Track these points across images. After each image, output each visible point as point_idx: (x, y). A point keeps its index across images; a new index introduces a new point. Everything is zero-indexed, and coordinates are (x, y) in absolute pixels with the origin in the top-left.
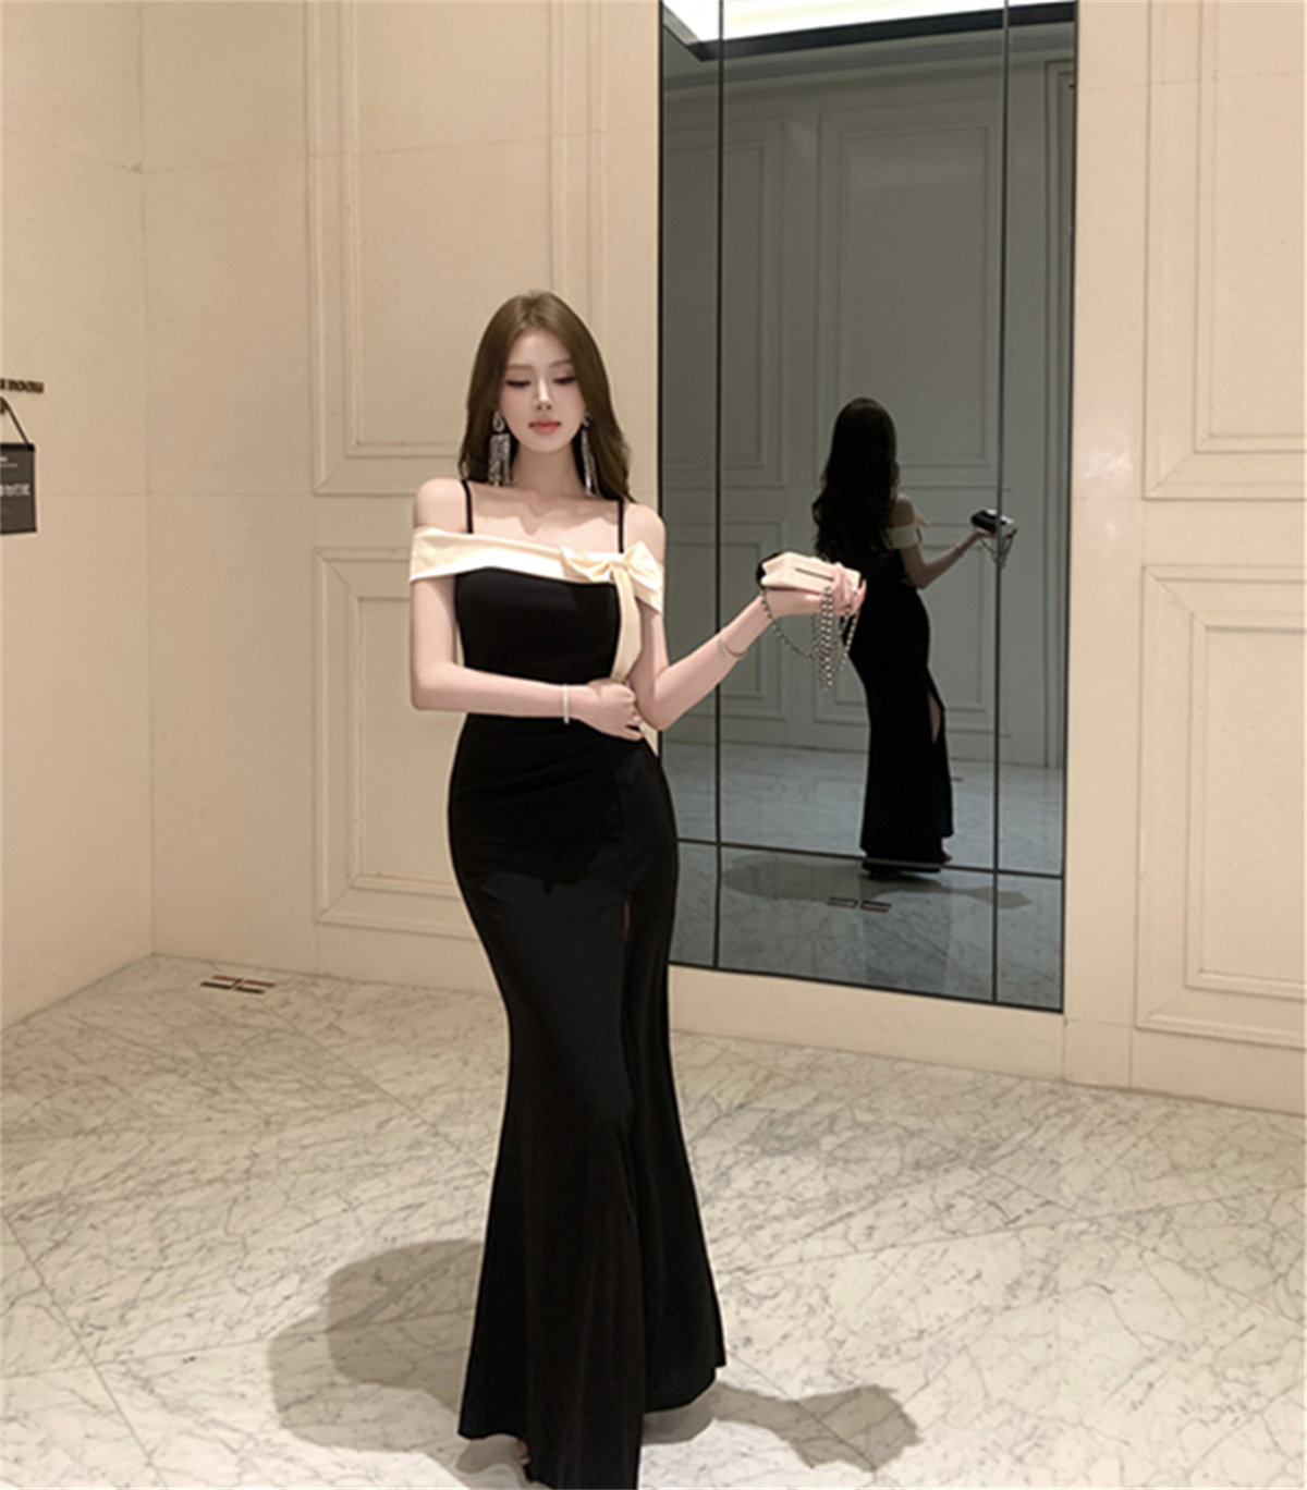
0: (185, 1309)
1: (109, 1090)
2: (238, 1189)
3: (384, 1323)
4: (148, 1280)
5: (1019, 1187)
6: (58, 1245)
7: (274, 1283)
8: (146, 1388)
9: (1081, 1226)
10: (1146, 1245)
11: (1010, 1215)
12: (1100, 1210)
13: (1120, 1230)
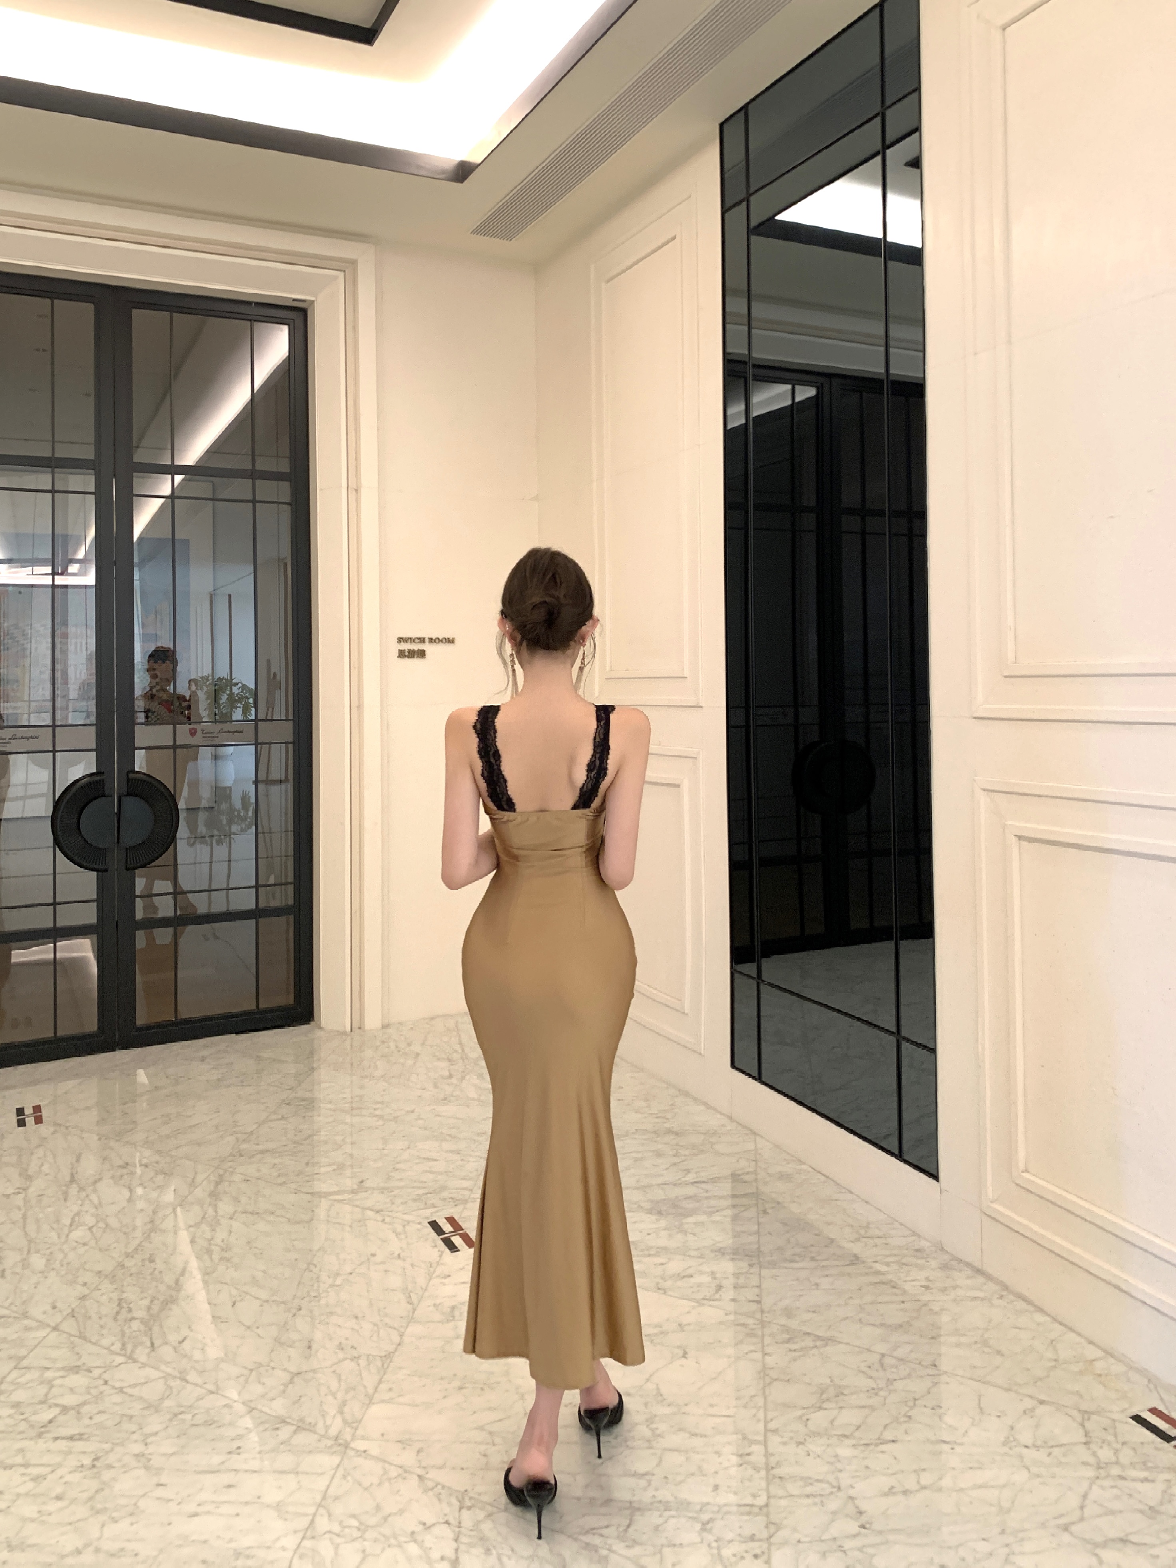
0: (277, 1161)
1: (410, 1062)
3: (330, 1200)
4: (286, 1145)
5: (759, 1287)
6: (283, 1118)
8: (217, 1184)
9: (750, 1322)
10: (768, 1350)
11: (717, 1296)
12: (783, 1321)
13: (770, 1335)
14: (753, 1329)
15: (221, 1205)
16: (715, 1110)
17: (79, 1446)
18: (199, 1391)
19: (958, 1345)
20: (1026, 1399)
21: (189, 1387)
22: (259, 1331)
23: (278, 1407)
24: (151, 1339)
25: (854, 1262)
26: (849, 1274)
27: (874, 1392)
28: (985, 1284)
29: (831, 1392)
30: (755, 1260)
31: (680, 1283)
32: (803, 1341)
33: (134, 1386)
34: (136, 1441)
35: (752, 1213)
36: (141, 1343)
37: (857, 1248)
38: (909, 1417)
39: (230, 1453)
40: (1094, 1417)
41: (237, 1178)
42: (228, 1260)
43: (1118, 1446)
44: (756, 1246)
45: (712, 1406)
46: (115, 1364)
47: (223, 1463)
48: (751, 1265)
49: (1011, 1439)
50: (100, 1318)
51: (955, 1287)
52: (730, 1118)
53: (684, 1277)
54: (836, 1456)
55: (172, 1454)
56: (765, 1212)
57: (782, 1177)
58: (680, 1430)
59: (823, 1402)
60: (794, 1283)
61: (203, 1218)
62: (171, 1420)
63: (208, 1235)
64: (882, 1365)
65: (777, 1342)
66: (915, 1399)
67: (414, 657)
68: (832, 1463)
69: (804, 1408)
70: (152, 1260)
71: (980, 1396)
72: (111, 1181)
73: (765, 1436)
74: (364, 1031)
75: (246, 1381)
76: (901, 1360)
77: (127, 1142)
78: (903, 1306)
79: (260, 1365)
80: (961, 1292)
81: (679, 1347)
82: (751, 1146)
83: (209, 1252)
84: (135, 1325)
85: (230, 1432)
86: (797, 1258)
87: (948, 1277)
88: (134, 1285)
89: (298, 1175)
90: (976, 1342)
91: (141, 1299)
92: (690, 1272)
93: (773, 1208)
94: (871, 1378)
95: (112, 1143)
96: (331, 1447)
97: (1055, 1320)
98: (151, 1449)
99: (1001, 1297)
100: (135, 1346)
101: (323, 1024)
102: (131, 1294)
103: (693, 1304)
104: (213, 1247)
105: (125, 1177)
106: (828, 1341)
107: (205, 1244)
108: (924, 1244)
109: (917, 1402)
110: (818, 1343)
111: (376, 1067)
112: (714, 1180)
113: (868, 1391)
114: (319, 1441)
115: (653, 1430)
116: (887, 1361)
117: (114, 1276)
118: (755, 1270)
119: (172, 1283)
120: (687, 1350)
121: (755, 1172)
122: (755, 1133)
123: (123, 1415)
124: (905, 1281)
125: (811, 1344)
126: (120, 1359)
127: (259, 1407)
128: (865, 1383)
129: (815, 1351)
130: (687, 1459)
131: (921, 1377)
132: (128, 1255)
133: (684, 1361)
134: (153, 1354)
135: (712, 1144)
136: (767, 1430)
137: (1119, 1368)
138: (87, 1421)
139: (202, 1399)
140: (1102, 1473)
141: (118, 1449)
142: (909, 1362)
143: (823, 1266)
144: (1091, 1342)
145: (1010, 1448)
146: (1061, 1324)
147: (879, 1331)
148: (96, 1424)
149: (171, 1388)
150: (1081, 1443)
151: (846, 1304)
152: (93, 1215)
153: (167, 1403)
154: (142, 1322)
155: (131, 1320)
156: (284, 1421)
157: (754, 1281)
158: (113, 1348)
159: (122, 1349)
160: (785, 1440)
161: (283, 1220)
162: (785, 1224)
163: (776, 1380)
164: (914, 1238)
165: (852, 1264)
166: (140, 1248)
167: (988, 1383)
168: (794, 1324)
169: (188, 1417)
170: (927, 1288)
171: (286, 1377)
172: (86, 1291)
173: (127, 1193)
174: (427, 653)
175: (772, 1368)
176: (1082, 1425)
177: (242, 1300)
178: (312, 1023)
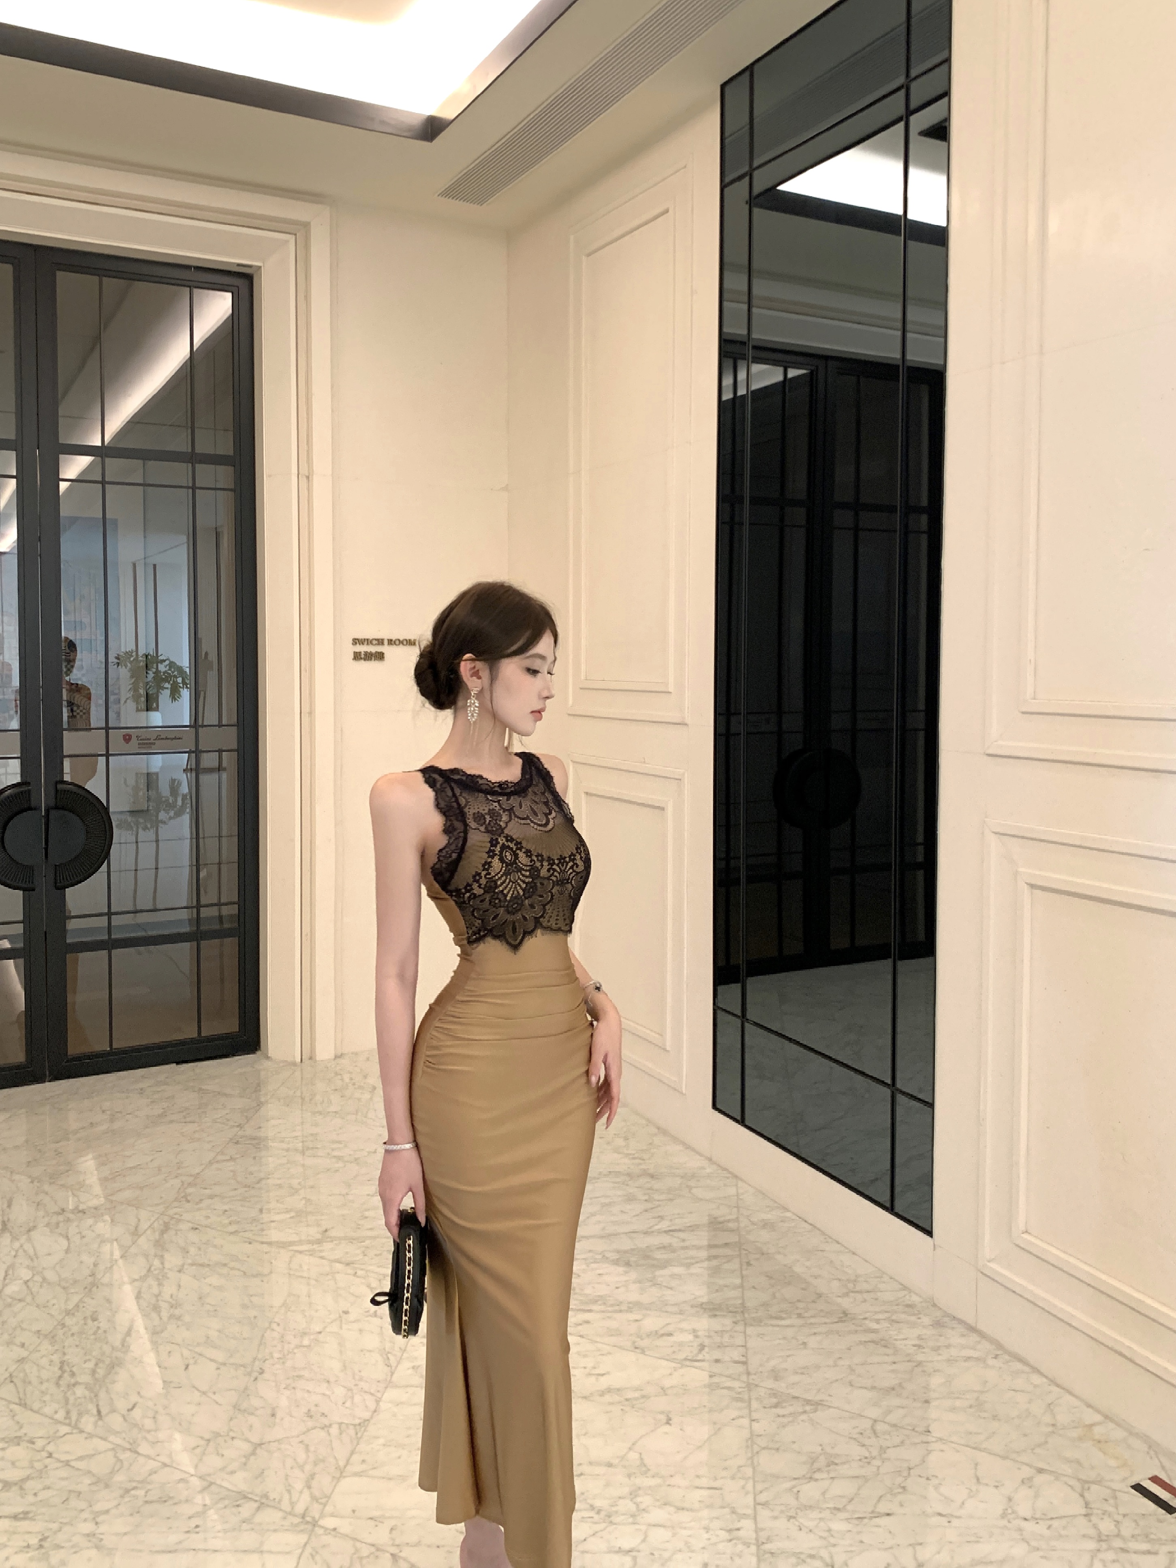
0: (226, 1207)
1: (367, 1096)
2: (340, 1164)
3: (290, 1251)
4: (235, 1189)
5: (744, 1346)
6: (231, 1159)
7: (278, 1213)
8: (163, 1232)
9: (736, 1384)
10: (755, 1415)
11: (700, 1357)
12: (770, 1384)
13: (757, 1399)
14: (739, 1393)
15: (167, 1256)
16: (693, 1150)
17: (24, 1525)
18: (152, 1464)
19: (953, 1409)
20: (1024, 1468)
21: (141, 1460)
22: (214, 1397)
23: (239, 1481)
24: (97, 1406)
25: (844, 1319)
26: (837, 1332)
27: (867, 1460)
28: (979, 1342)
29: (822, 1461)
30: (739, 1317)
31: (660, 1342)
32: (792, 1405)
33: (81, 1458)
34: (85, 1520)
35: (735, 1265)
36: (88, 1412)
37: (846, 1303)
38: (904, 1488)
39: (188, 1532)
40: (1094, 1487)
41: (183, 1226)
42: (179, 1318)
43: (1120, 1518)
44: (740, 1302)
45: (698, 1476)
46: (61, 1433)
47: (180, 1542)
48: (735, 1323)
49: (1010, 1511)
50: (41, 1383)
51: (948, 1347)
52: (710, 1159)
53: (663, 1335)
54: (829, 1530)
55: (125, 1534)
56: (748, 1264)
57: (766, 1225)
58: (665, 1504)
59: (814, 1472)
60: (781, 1342)
61: (149, 1270)
62: (122, 1497)
63: (155, 1290)
64: (875, 1432)
65: (765, 1407)
66: (910, 1469)
67: (371, 659)
68: (825, 1538)
69: (795, 1479)
70: (94, 1319)
71: (976, 1464)
72: (47, 1230)
73: (755, 1508)
74: (316, 1062)
75: (204, 1454)
76: (895, 1426)
77: (63, 1186)
78: (894, 1367)
79: (217, 1435)
80: (954, 1352)
81: (662, 1413)
82: (732, 1191)
83: (156, 1308)
84: (80, 1391)
85: (187, 1509)
86: (784, 1316)
87: (941, 1336)
88: (77, 1346)
89: (251, 1223)
90: (971, 1407)
91: (85, 1362)
92: (670, 1328)
93: (757, 1259)
94: (864, 1445)
95: (46, 1187)
96: (297, 1525)
97: (1053, 1382)
98: (102, 1528)
99: (996, 1357)
100: (80, 1414)
101: (271, 1053)
102: (74, 1357)
103: (674, 1365)
104: (162, 1304)
105: (61, 1225)
106: (818, 1405)
107: (153, 1301)
108: (915, 1299)
109: (912, 1471)
110: (808, 1408)
111: (330, 1102)
112: (693, 1228)
113: (860, 1460)
114: (285, 1518)
115: (637, 1505)
116: (880, 1427)
117: (53, 1337)
118: (740, 1328)
119: (118, 1344)
120: (670, 1416)
121: (737, 1220)
122: (736, 1177)
123: (70, 1491)
124: (896, 1340)
125: (801, 1410)
126: (64, 1429)
127: (219, 1482)
128: (856, 1451)
129: (804, 1417)
130: (674, 1535)
131: (916, 1444)
132: (68, 1313)
133: (667, 1428)
134: (100, 1423)
135: (690, 1188)
136: (757, 1504)
137: (1119, 1434)
138: (31, 1499)
139: (155, 1472)
140: (1104, 1545)
141: (66, 1529)
142: (902, 1428)
143: (811, 1324)
144: (1089, 1406)
145: (1009, 1522)
146: (1058, 1386)
147: (868, 1394)
148: (41, 1501)
149: (121, 1461)
150: (1080, 1515)
151: (836, 1365)
152: (28, 1267)
153: (120, 1478)
154: (88, 1387)
155: (74, 1385)
156: (245, 1497)
157: (740, 1340)
158: (57, 1416)
159: (65, 1418)
160: (776, 1513)
161: (237, 1273)
162: (771, 1278)
163: (764, 1448)
164: (906, 1292)
165: (841, 1321)
166: (81, 1305)
167: (984, 1450)
168: (781, 1386)
169: (141, 1493)
170: (919, 1346)
171: (246, 1447)
172: (25, 1354)
173: (65, 1243)
174: (385, 656)
175: (761, 1436)
176: (1082, 1496)
177: (195, 1363)
178: (258, 1053)
